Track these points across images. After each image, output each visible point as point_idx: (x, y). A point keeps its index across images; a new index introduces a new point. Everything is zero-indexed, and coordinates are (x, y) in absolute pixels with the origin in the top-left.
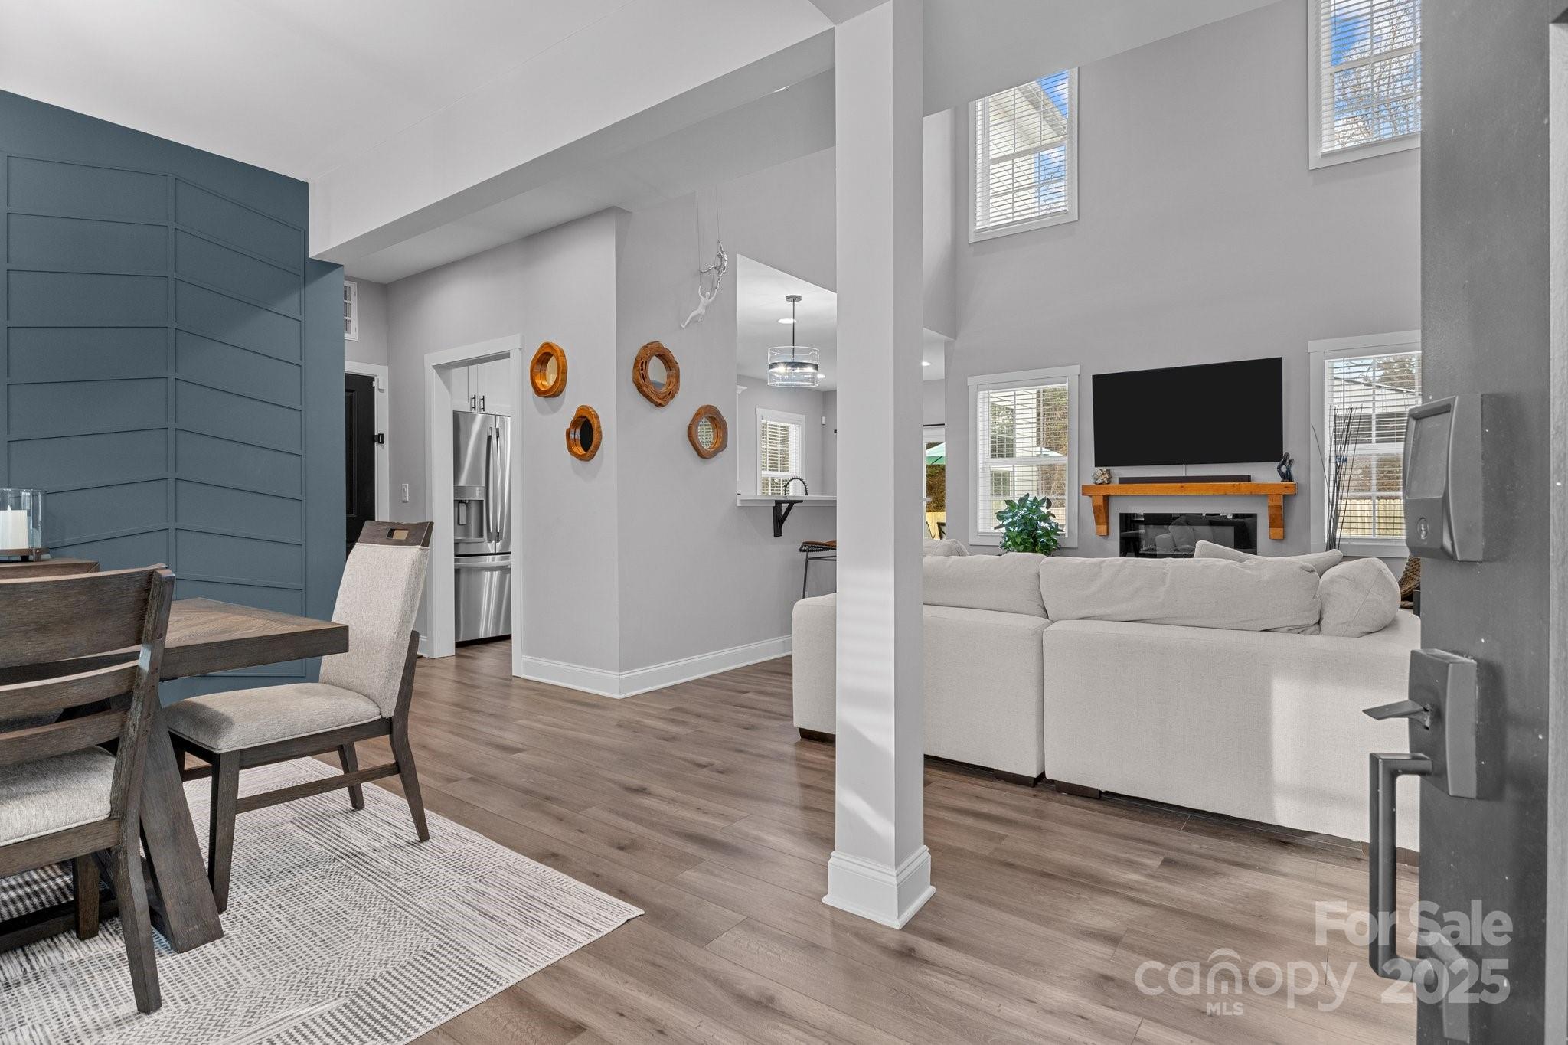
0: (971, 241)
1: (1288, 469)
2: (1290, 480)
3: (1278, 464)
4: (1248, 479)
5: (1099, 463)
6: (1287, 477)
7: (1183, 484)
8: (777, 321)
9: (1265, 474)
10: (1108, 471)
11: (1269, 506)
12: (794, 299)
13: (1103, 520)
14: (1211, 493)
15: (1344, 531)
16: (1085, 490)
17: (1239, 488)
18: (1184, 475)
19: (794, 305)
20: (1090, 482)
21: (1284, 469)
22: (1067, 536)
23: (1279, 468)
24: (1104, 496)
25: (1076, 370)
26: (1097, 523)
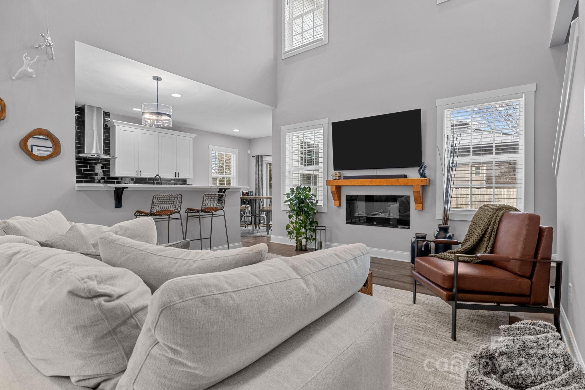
0: (283, 58)
1: (423, 171)
2: (425, 177)
3: (418, 168)
4: (405, 176)
5: (335, 169)
6: (423, 175)
7: (372, 180)
8: (171, 95)
9: (413, 174)
10: (340, 173)
11: (413, 192)
12: (158, 79)
13: (337, 198)
14: (385, 185)
15: (452, 206)
16: (328, 182)
17: (398, 182)
18: (375, 175)
19: (157, 82)
20: (331, 178)
21: (421, 171)
22: (322, 207)
23: (419, 170)
24: (336, 186)
25: (326, 121)
26: (334, 200)
